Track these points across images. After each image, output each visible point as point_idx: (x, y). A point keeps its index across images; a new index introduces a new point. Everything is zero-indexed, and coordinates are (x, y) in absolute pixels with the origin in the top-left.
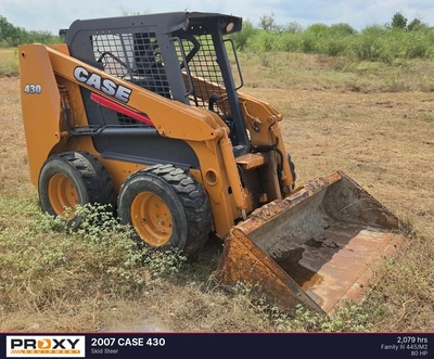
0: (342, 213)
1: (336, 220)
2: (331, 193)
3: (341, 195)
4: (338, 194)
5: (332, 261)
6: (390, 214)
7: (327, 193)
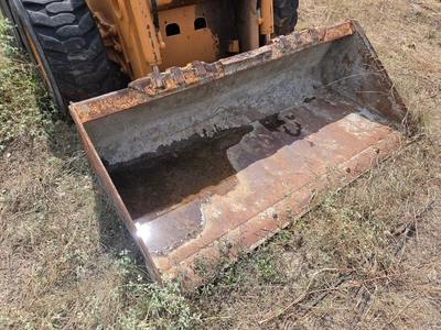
0: (339, 84)
1: (330, 90)
2: (334, 53)
3: (346, 57)
4: (341, 57)
5: (274, 157)
6: (399, 101)
7: (329, 51)
